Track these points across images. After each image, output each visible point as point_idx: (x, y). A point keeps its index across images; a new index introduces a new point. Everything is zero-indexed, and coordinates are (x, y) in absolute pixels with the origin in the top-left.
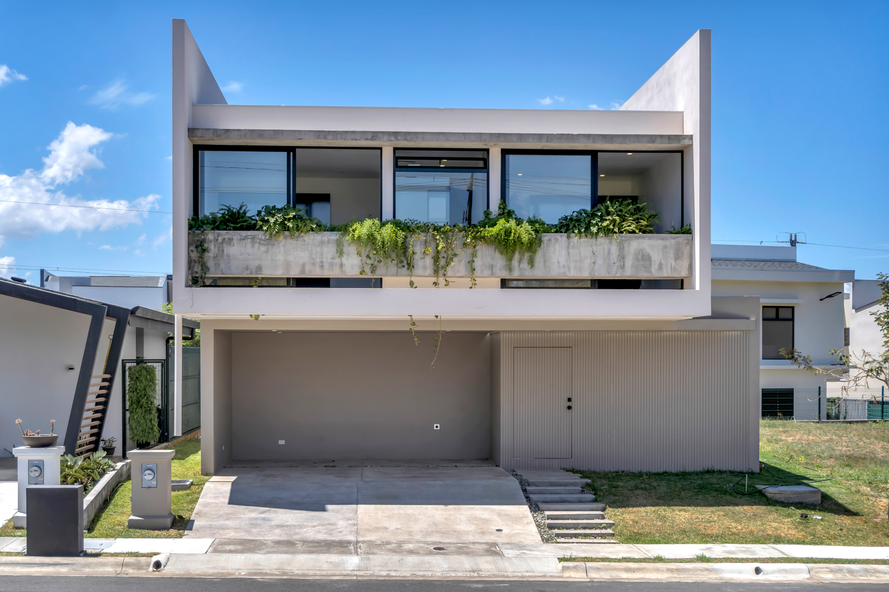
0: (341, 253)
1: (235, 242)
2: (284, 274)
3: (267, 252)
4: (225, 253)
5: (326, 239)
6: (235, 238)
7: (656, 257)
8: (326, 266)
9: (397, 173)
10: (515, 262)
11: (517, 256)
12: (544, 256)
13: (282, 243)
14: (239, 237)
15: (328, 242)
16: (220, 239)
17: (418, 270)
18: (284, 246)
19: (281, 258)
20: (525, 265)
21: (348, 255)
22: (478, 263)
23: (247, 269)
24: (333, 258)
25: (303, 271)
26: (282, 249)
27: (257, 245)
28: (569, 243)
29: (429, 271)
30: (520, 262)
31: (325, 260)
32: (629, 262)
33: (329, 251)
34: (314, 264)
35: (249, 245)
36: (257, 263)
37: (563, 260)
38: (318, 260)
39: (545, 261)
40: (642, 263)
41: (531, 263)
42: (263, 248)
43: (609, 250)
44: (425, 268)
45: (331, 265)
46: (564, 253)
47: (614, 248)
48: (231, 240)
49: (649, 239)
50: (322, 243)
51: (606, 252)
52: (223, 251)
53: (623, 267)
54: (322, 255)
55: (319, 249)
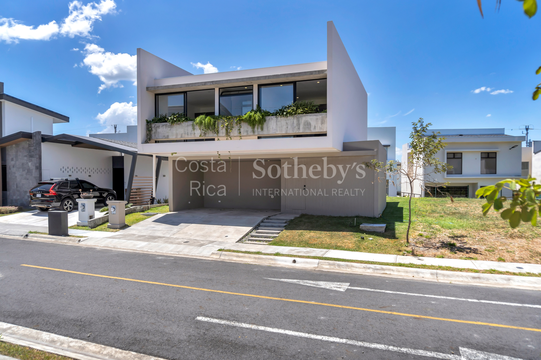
0: (194, 129)
1: (160, 127)
2: (175, 138)
3: (170, 130)
4: (158, 131)
5: (189, 124)
6: (160, 125)
7: (313, 123)
8: (189, 134)
9: (220, 98)
10: (256, 129)
11: (256, 126)
12: (267, 125)
13: (175, 127)
14: (162, 125)
15: (190, 125)
16: (156, 126)
17: (220, 134)
18: (176, 127)
19: (174, 132)
20: (260, 130)
21: (196, 130)
22: (242, 130)
23: (164, 137)
24: (191, 131)
25: (182, 137)
26: (175, 129)
27: (167, 128)
28: (277, 120)
29: (224, 134)
30: (258, 129)
31: (189, 132)
32: (301, 127)
33: (190, 128)
34: (185, 134)
35: (165, 128)
36: (167, 134)
37: (274, 127)
38: (187, 132)
39: (267, 128)
40: (307, 126)
41: (262, 129)
42: (169, 129)
43: (293, 122)
44: (223, 133)
45: (191, 134)
46: (275, 124)
47: (295, 121)
48: (159, 126)
49: (310, 116)
50: (188, 125)
51: (292, 122)
52: (157, 130)
53: (299, 129)
54: (188, 130)
55: (187, 128)
